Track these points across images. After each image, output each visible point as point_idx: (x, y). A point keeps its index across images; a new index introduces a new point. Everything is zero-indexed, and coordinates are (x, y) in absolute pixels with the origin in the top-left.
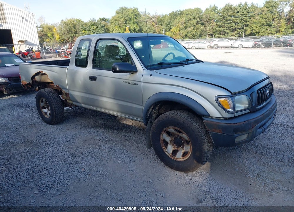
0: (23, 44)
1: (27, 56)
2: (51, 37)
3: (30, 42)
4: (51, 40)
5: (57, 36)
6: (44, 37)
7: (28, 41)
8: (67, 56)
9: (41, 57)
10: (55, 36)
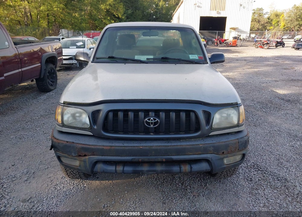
0: (234, 31)
1: (223, 43)
2: (276, 25)
3: (241, 29)
4: (275, 28)
5: (282, 24)
6: (266, 24)
7: (240, 28)
8: (263, 46)
9: (237, 45)
10: (280, 23)
